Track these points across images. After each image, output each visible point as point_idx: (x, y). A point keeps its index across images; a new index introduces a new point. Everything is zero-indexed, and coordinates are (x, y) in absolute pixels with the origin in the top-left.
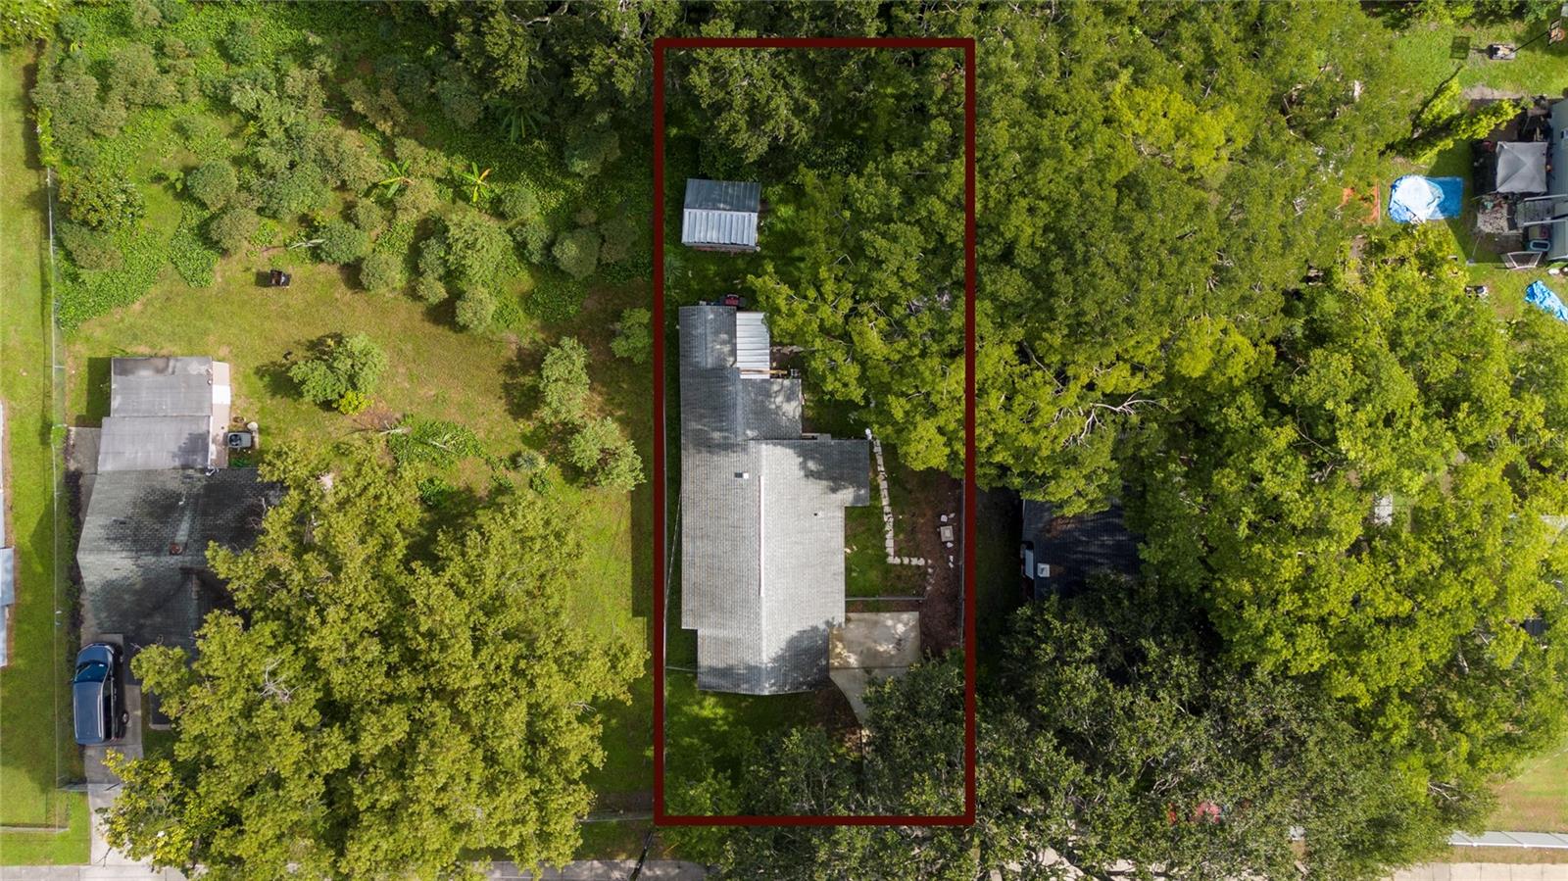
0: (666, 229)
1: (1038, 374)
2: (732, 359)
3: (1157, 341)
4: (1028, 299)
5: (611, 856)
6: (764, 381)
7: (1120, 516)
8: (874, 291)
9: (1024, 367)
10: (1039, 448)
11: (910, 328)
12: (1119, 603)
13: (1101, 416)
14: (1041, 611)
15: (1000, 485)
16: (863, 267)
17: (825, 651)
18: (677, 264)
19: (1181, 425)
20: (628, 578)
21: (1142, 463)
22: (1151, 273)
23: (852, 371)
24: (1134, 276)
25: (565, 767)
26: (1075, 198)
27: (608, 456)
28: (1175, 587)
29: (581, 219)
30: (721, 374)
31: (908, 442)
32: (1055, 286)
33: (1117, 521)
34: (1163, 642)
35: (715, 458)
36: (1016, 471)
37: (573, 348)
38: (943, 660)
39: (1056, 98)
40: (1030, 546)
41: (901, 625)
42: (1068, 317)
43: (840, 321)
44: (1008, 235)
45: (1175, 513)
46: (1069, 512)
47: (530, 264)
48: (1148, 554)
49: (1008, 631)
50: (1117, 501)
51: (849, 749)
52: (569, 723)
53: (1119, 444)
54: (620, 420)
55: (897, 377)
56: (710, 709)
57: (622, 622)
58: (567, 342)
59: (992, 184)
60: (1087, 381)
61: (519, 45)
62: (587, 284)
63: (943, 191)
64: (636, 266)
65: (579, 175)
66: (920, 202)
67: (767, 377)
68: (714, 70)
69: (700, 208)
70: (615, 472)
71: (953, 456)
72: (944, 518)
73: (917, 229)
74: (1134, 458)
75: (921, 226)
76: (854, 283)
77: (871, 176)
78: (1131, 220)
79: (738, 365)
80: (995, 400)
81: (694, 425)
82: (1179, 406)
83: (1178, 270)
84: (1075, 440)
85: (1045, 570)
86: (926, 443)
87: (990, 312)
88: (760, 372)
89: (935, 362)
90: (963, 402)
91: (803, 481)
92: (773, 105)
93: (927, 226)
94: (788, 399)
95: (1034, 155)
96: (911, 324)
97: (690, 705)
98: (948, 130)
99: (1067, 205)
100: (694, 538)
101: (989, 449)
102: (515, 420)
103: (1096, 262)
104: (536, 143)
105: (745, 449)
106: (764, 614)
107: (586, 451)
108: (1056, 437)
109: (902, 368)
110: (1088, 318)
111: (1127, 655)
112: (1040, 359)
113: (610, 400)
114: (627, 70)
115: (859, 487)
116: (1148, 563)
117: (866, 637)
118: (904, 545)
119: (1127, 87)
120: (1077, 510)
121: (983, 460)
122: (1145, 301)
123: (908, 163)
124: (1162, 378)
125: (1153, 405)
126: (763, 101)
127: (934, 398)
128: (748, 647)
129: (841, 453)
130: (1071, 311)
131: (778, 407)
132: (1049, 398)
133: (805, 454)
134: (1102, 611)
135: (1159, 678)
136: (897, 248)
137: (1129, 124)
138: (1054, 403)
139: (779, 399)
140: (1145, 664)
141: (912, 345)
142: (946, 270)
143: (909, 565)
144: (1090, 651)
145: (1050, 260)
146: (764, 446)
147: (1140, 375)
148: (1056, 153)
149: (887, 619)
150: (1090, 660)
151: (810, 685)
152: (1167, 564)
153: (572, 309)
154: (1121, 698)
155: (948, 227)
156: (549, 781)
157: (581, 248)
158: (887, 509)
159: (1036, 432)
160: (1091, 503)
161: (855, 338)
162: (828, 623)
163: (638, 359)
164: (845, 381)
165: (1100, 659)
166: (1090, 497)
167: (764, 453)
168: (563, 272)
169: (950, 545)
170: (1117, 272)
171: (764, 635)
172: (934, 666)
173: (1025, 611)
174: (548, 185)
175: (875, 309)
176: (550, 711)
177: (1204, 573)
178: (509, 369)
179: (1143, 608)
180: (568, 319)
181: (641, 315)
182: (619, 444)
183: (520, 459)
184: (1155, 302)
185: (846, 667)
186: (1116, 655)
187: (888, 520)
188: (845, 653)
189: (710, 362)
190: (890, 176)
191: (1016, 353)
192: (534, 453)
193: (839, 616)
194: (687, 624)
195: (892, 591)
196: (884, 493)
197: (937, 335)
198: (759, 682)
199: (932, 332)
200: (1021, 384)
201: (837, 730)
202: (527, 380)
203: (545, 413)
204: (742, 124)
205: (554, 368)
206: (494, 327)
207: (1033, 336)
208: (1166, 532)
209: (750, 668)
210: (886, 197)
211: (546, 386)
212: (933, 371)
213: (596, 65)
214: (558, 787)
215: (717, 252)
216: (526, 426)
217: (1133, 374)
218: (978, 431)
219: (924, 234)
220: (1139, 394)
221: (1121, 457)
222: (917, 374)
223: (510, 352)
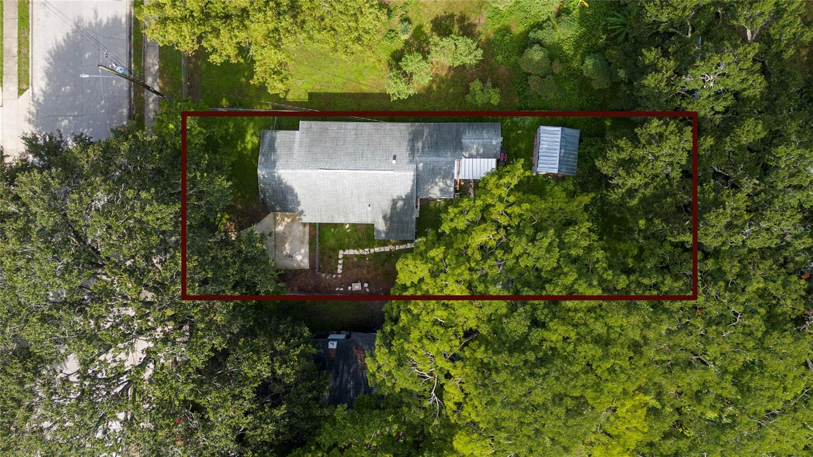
0: (547, 118)
1: (457, 342)
2: (467, 155)
3: (477, 420)
4: (507, 337)
5: (161, 77)
6: (453, 174)
7: (365, 393)
8: (514, 238)
9: (462, 334)
10: (409, 343)
11: (489, 261)
12: (310, 391)
13: (429, 382)
14: (306, 343)
15: (386, 318)
16: (529, 231)
17: (285, 209)
18: (527, 123)
19: (422, 432)
20: (332, 90)
21: (398, 407)
22: (524, 417)
23: (461, 224)
24: (522, 406)
25: (210, 36)
26: (576, 369)
27: (408, 77)
28: (319, 427)
29: (556, 63)
30: (458, 148)
31: (414, 259)
32: (516, 355)
33: (363, 390)
34: (284, 419)
35: (406, 143)
36: (394, 328)
37: (476, 56)
38: (278, 282)
39: (641, 357)
40: (348, 337)
41: (301, 258)
42: (495, 362)
43: (493, 217)
44: (551, 324)
45: (366, 428)
46: (368, 361)
47: (528, 32)
48: (341, 411)
49: (295, 321)
50: (374, 391)
51: (225, 225)
52: (236, 37)
53: (410, 393)
54: (430, 87)
55: (457, 253)
56: (250, 140)
57: (305, 86)
58: (480, 52)
59: (585, 315)
60: (452, 374)
61: (676, 13)
62: (516, 67)
63: (581, 282)
64: (526, 98)
65: (583, 62)
66: (574, 267)
67: (455, 177)
68: (661, 135)
69: (562, 137)
70: (398, 80)
71: (405, 288)
72: (366, 285)
73: (555, 265)
74: (402, 402)
75: (557, 268)
76: (518, 226)
77: (589, 236)
78: (560, 405)
79: (463, 159)
80: (441, 314)
81: (426, 131)
82: (434, 432)
83: (525, 435)
84: (414, 365)
85: (333, 346)
86: (413, 270)
87: (499, 312)
88: (459, 173)
89: (467, 276)
90: (440, 294)
91: (390, 198)
92: (636, 174)
93: (557, 271)
94: (441, 190)
95: (604, 342)
96: (491, 261)
97: (254, 128)
98: (619, 287)
99: (570, 363)
100: (356, 129)
101: (409, 311)
102: (432, 22)
103: (531, 382)
104: (604, 37)
105: (411, 162)
106: (308, 171)
107: (412, 63)
108: (416, 353)
109: (462, 256)
110: (494, 375)
111: (277, 396)
112: (466, 345)
113: (442, 81)
114: (660, 81)
115: (387, 233)
116: (334, 411)
117: (294, 236)
118: (350, 261)
119: (646, 404)
120: (369, 366)
121: (402, 307)
122: (506, 413)
123: (598, 261)
124: (453, 421)
125: (435, 415)
126: (639, 168)
127: (443, 276)
128: (287, 161)
129: (407, 222)
130: (499, 364)
131: (436, 184)
132: (441, 349)
133: (407, 199)
134: (304, 380)
135: (261, 416)
136: (542, 252)
137: (623, 405)
138: (439, 352)
139: (441, 184)
140: (270, 407)
141: (477, 262)
142: (528, 284)
143: (337, 264)
144: (280, 372)
145: (534, 351)
146: (413, 173)
147: (455, 408)
148: (605, 357)
149: (305, 250)
150: (273, 372)
151: (263, 200)
152: (334, 422)
153: (499, 58)
154: (248, 392)
155: (556, 285)
156: (200, 24)
157: (538, 63)
158: (372, 251)
159: (420, 340)
160: (373, 375)
161: (483, 226)
162: (302, 212)
163: (468, 98)
164: (454, 221)
165: (275, 378)
166: (377, 374)
167: (408, 173)
168: (523, 52)
169: (350, 288)
170: (525, 395)
171: (295, 172)
172: (272, 275)
173: (306, 332)
174: (577, 45)
175: (500, 239)
176: (244, 26)
177: (327, 445)
178: (463, 18)
179: (306, 407)
180: (494, 55)
181: (496, 98)
182: (415, 85)
183: (407, 23)
184: (504, 419)
185: (275, 223)
186: (277, 388)
187: (366, 251)
188: (284, 223)
189: (466, 141)
190: (589, 249)
191: (471, 329)
192: (411, 32)
193: (306, 219)
194: (303, 124)
195: (322, 253)
196: (382, 249)
197: (484, 278)
198: (266, 167)
199: (486, 275)
200: (451, 331)
201: (237, 218)
202: (456, 29)
203: (436, 38)
204: (623, 155)
205: (464, 44)
206: (489, 9)
207: (483, 340)
208: (354, 422)
209: (274, 162)
210: (575, 246)
211: (453, 38)
212: (460, 275)
213: (662, 62)
214: (196, 30)
215: (533, 149)
216: (427, 28)
217: (456, 403)
218: (421, 303)
219: (551, 271)
220: (443, 407)
221: (402, 394)
222: (458, 265)
223: (473, 19)
